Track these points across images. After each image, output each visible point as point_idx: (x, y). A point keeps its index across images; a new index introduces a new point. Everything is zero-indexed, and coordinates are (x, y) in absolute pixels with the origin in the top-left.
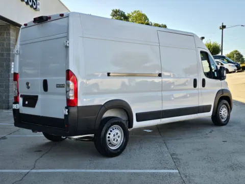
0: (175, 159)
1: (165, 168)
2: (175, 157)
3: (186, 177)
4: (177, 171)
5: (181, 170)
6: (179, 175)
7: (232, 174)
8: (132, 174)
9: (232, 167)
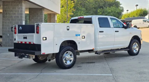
0: (112, 70)
1: (106, 73)
2: (112, 69)
3: (116, 77)
4: (112, 75)
5: (114, 74)
6: (112, 76)
7: (139, 76)
8: (89, 75)
9: (140, 73)
